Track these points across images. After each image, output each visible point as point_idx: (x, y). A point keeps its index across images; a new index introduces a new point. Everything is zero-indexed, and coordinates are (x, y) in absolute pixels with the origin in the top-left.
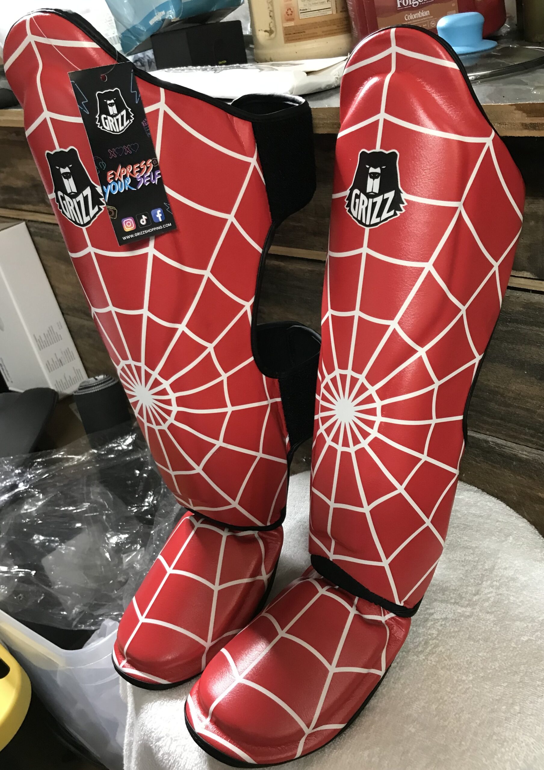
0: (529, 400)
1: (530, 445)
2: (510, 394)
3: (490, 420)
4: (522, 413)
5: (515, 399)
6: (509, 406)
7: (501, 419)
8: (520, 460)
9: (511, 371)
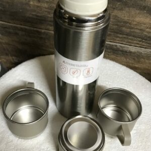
0: (143, 25)
1: (137, 45)
2: (135, 23)
3: (121, 36)
4: (138, 31)
5: (136, 25)
6: (132, 28)
7: (126, 35)
8: (131, 52)
9: (138, 12)
